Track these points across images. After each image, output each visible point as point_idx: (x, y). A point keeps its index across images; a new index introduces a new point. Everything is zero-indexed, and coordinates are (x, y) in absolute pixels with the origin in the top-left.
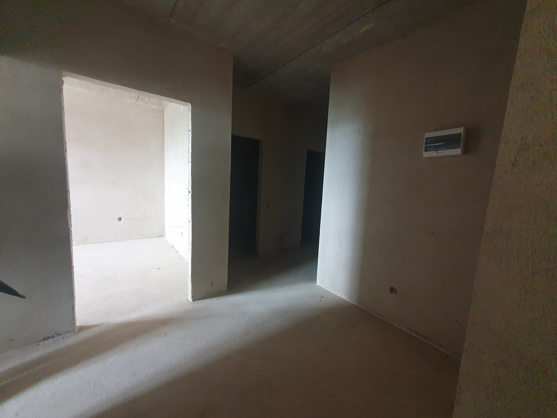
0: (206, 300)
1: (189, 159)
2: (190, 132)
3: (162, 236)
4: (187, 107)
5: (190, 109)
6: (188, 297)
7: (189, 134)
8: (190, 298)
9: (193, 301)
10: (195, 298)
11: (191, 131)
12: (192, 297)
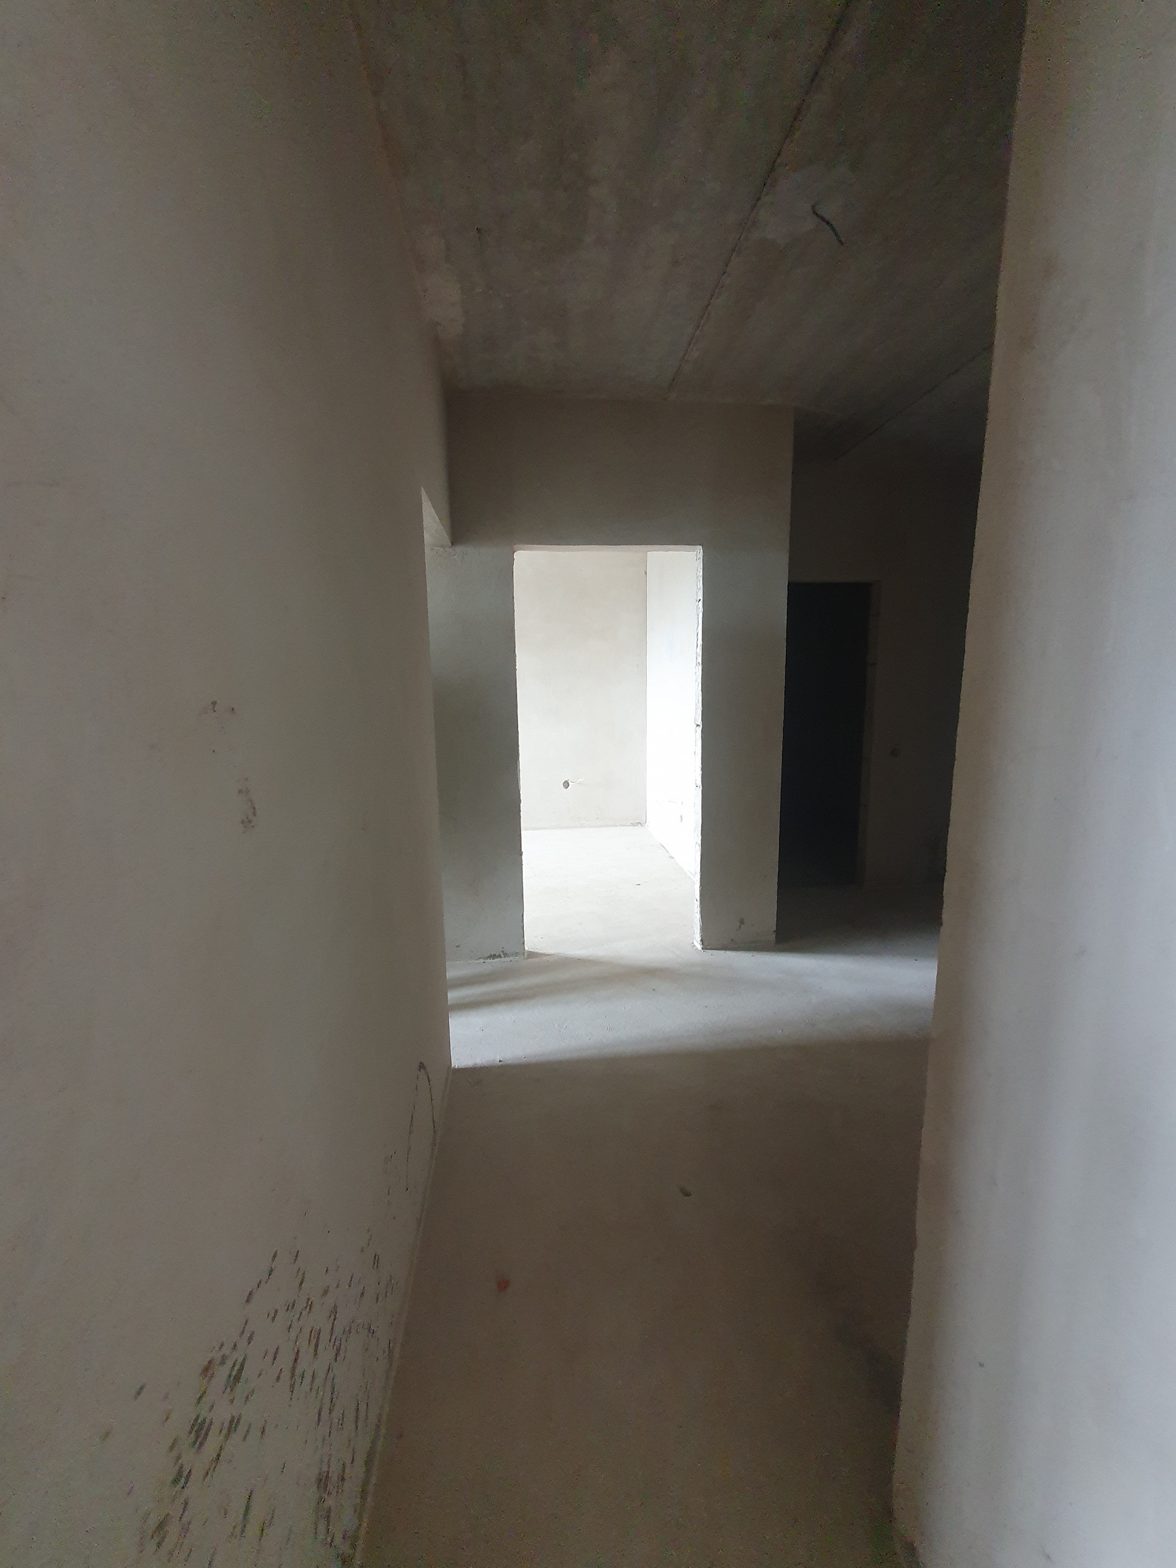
0: (729, 953)
1: (697, 659)
2: (701, 603)
3: (641, 824)
4: (695, 553)
5: (701, 555)
6: (694, 941)
7: (698, 609)
8: (698, 942)
9: (702, 949)
10: (707, 944)
11: (702, 600)
12: (702, 940)
